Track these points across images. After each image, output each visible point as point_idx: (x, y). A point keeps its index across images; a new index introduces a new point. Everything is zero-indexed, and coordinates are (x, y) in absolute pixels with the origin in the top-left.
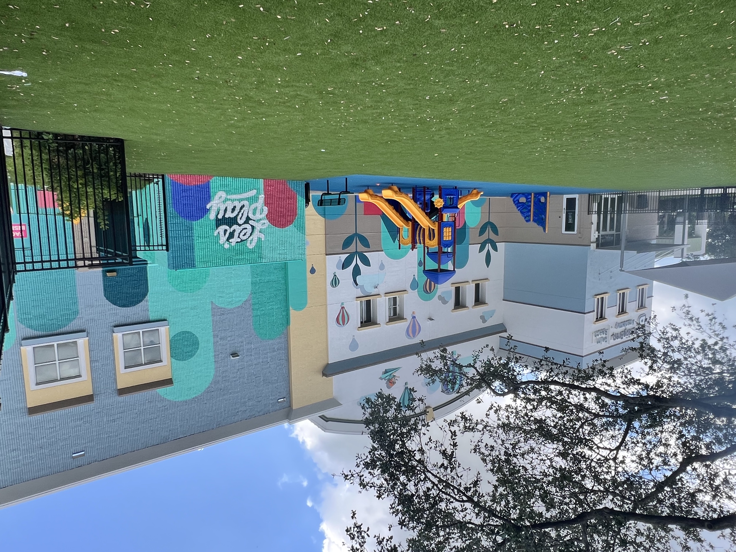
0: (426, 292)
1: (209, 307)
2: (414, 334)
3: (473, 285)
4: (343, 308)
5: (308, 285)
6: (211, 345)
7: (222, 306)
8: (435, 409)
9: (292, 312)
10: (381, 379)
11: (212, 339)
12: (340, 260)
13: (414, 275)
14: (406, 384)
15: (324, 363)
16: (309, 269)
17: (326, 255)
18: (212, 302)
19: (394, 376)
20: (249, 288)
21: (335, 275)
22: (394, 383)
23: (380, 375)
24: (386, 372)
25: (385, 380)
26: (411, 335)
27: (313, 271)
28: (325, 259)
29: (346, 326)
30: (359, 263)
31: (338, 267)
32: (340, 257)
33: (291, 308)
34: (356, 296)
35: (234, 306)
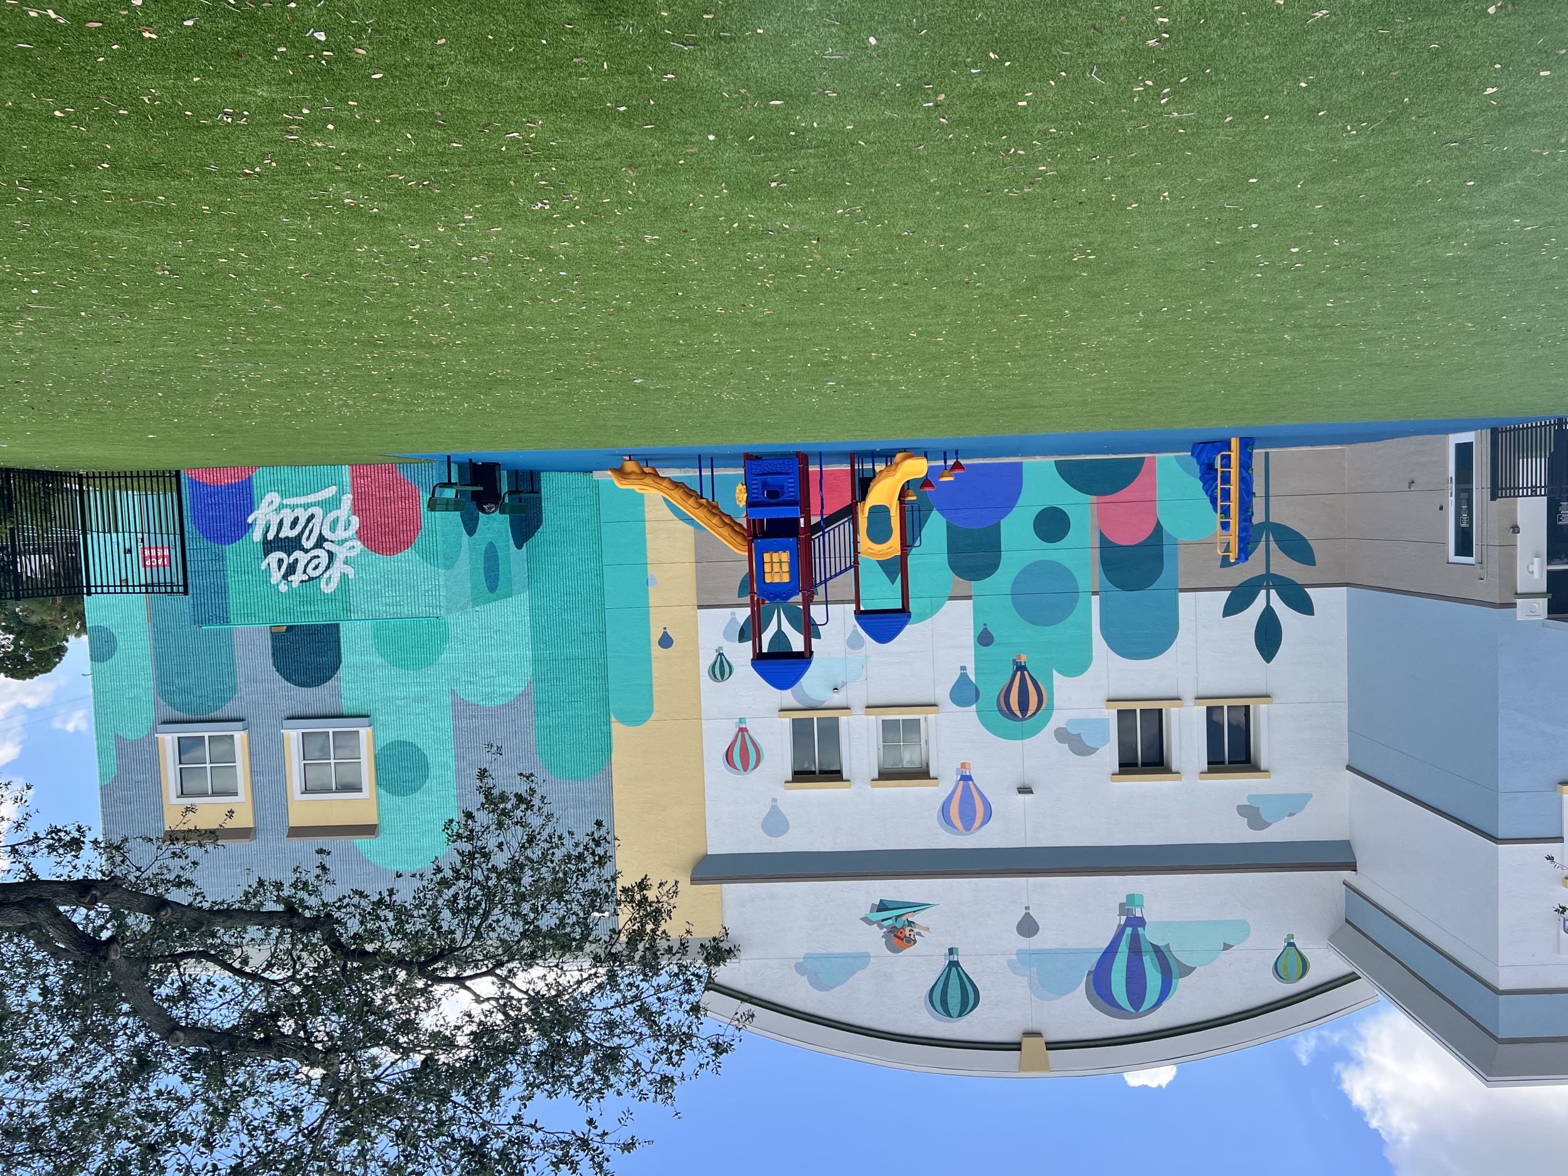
0: (1011, 715)
1: (448, 700)
2: (968, 822)
3: (1201, 710)
4: (743, 730)
5: (654, 674)
6: (451, 775)
7: (471, 699)
8: (1052, 1046)
9: (617, 728)
10: (866, 920)
11: (453, 764)
12: (733, 620)
13: (963, 668)
14: (951, 951)
15: (699, 851)
16: (656, 635)
17: (700, 607)
18: (453, 691)
19: (910, 923)
20: (528, 669)
21: (721, 654)
22: (911, 941)
23: (865, 911)
24: (883, 907)
25: (881, 927)
26: (959, 824)
27: (666, 641)
28: (696, 616)
29: (753, 775)
30: (787, 627)
31: (727, 636)
32: (733, 613)
33: (613, 719)
34: (779, 707)
35: (497, 702)
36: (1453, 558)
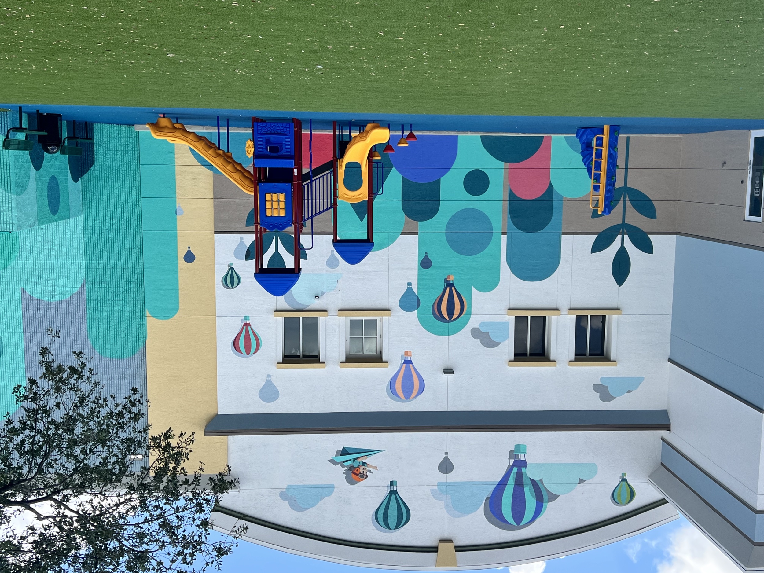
0: (441, 318)
1: (19, 296)
2: (408, 392)
3: (572, 319)
4: (247, 325)
5: (180, 282)
6: (20, 353)
7: (37, 296)
8: (459, 549)
9: (151, 321)
10: (333, 461)
11: (22, 344)
12: (242, 243)
13: (410, 284)
14: (392, 483)
16: (182, 252)
17: (216, 232)
18: (22, 290)
19: (364, 464)
20: (82, 274)
21: (232, 269)
22: (364, 476)
23: (332, 455)
24: (345, 452)
25: (343, 466)
26: (401, 394)
27: (190, 257)
28: (213, 239)
29: (253, 358)
30: (282, 250)
31: (236, 255)
32: (242, 238)
33: (148, 314)
34: (275, 308)
35: (58, 299)
36: (748, 217)
